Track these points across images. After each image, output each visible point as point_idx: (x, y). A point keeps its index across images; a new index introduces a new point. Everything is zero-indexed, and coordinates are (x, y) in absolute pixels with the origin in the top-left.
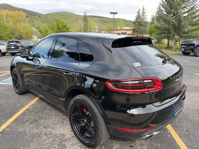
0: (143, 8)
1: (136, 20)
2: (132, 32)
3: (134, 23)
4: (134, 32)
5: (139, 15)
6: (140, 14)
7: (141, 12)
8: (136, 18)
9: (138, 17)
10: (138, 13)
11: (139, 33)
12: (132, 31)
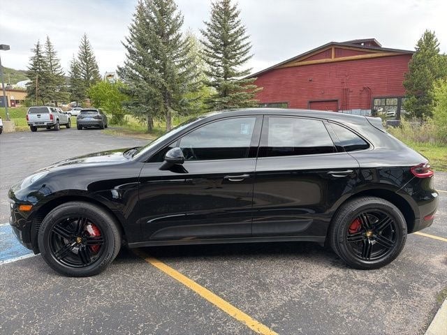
0: (49, 43)
1: (33, 69)
2: (27, 97)
3: (30, 75)
4: (33, 96)
5: (40, 56)
6: (42, 55)
7: (43, 49)
8: (32, 62)
9: (38, 61)
10: (37, 51)
11: (48, 99)
12: (26, 94)
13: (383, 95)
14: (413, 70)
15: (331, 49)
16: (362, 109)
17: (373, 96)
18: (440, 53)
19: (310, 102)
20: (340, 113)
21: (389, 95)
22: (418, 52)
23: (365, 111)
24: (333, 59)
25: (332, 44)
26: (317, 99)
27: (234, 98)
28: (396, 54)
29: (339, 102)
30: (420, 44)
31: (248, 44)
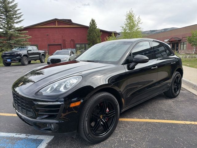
13: (79, 43)
14: (90, 34)
15: (56, 21)
16: (72, 48)
17: (75, 43)
18: (97, 28)
19: (49, 45)
20: (63, 50)
21: (81, 43)
22: (90, 27)
23: (73, 49)
24: (57, 26)
25: (56, 20)
26: (52, 44)
27: (17, 41)
28: (82, 26)
29: (62, 45)
30: (90, 23)
31: (20, 13)
